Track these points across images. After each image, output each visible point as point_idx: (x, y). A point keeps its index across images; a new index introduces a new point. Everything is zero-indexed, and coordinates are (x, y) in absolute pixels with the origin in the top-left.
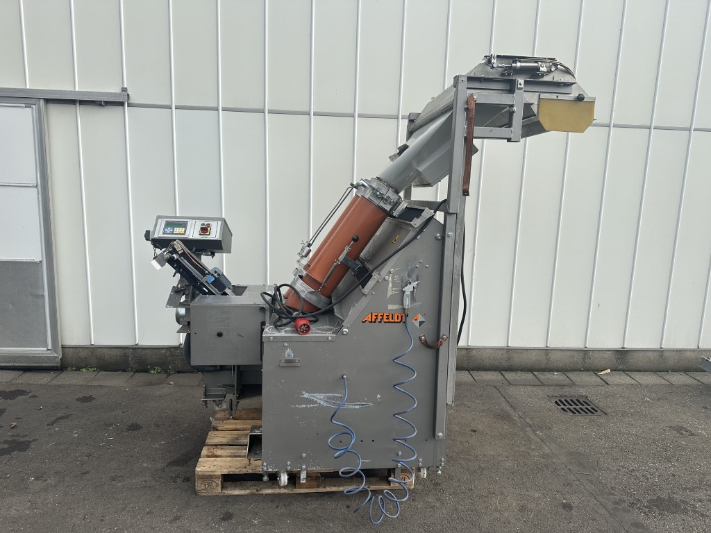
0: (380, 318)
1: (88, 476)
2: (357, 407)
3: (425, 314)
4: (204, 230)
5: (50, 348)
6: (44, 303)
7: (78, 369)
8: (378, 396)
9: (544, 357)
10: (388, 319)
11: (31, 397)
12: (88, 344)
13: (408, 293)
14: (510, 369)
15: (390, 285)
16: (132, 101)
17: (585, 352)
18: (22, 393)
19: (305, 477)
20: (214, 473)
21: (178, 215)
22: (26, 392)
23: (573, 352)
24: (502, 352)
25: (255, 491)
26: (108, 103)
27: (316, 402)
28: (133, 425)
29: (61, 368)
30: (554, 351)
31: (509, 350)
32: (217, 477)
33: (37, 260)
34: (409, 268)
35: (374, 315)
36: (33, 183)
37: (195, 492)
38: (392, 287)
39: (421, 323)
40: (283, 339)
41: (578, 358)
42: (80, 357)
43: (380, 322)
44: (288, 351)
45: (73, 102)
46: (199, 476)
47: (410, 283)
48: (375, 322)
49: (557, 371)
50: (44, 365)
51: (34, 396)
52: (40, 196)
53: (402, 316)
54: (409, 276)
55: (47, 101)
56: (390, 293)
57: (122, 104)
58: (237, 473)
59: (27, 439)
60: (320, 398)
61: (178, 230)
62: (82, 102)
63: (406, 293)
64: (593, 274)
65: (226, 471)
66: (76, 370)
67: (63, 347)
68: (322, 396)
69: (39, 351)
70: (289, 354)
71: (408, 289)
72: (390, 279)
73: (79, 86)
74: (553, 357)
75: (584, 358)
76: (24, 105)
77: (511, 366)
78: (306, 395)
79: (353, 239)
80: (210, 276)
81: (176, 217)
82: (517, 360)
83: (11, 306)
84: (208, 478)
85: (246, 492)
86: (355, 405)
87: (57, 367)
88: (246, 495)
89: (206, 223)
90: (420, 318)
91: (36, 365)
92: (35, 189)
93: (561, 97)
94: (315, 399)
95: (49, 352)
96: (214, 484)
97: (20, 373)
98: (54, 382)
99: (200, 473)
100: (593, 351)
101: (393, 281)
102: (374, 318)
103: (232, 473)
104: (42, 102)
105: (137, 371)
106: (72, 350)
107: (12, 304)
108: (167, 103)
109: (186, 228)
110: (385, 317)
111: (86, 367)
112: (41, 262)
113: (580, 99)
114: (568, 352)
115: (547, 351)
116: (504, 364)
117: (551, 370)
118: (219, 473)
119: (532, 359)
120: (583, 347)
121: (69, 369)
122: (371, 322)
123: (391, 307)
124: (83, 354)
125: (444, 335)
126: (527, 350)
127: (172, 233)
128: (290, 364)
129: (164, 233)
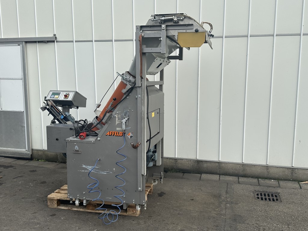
0: (113, 134)
1: (15, 196)
2: (105, 173)
3: (133, 133)
4: (66, 96)
5: (27, 149)
6: (25, 130)
7: (38, 160)
8: (114, 169)
9: (266, 170)
10: (117, 134)
11: (14, 168)
12: (42, 149)
13: (124, 123)
14: (245, 176)
15: (117, 119)
16: (58, 40)
17: (293, 169)
18: (11, 166)
19: (85, 203)
20: (54, 198)
21: (58, 90)
22: (13, 166)
23: (284, 169)
24: (239, 166)
25: (70, 208)
26: (48, 42)
27: (88, 170)
28: (43, 182)
29: (31, 158)
30: (272, 168)
31: (243, 165)
32: (55, 200)
33: (22, 111)
34: (125, 111)
35: (111, 132)
36: (21, 77)
37: (47, 206)
38: (118, 120)
39: (131, 137)
40: (74, 141)
41: (288, 173)
42: (39, 154)
43: (114, 136)
44: (76, 147)
45: (35, 42)
46: (49, 199)
47: (125, 118)
48: (111, 135)
49: (274, 179)
50: (25, 157)
51: (15, 168)
52: (23, 83)
53: (123, 133)
54: (125, 115)
55: (26, 42)
56: (117, 123)
57: (54, 42)
58: (63, 199)
59: (3, 182)
60: (90, 168)
61: (56, 96)
62: (39, 42)
63: (123, 123)
64: (295, 123)
65: (59, 198)
66: (37, 160)
67: (32, 150)
68: (90, 167)
69: (23, 150)
70: (77, 148)
71: (124, 121)
72: (117, 116)
73: (38, 35)
74: (272, 171)
75: (292, 173)
76: (17, 45)
77: (245, 174)
78: (84, 166)
79: (114, 99)
80: (62, 116)
81: (57, 91)
82: (249, 171)
83: (13, 130)
84: (52, 200)
85: (67, 208)
86: (105, 172)
87: (29, 158)
88: (66, 210)
89: (68, 93)
90: (131, 135)
91: (22, 157)
92: (22, 80)
93: (188, 31)
94: (88, 168)
95: (27, 151)
96: (54, 203)
97: (16, 160)
98: (26, 164)
99: (49, 198)
100: (297, 169)
101: (118, 118)
102: (111, 133)
103: (61, 199)
104: (24, 43)
105: (61, 163)
106: (36, 151)
107: (14, 130)
108: (72, 40)
109: (59, 95)
110: (115, 134)
111: (41, 159)
112: (23, 111)
113: (197, 31)
114: (281, 169)
115: (267, 167)
116: (241, 173)
117: (270, 179)
118: (56, 199)
119: (258, 171)
120: (291, 166)
121: (34, 160)
122: (110, 135)
123: (118, 129)
124: (40, 153)
125: (139, 142)
126: (254, 166)
127: (53, 98)
128: (77, 152)
129: (50, 98)
